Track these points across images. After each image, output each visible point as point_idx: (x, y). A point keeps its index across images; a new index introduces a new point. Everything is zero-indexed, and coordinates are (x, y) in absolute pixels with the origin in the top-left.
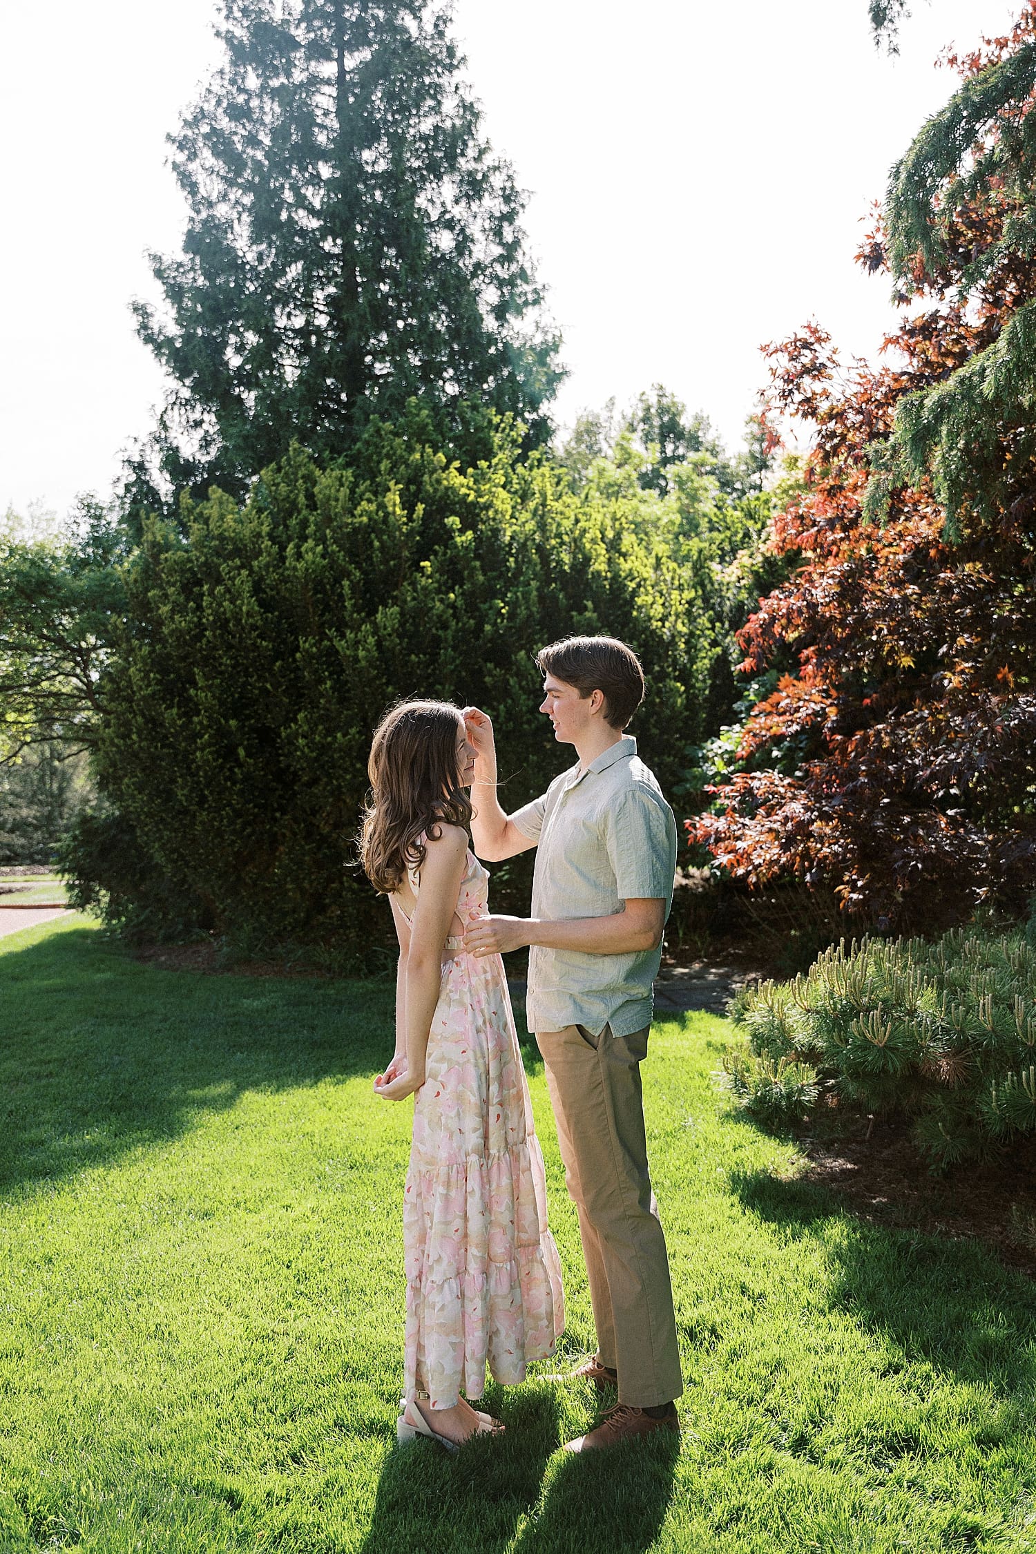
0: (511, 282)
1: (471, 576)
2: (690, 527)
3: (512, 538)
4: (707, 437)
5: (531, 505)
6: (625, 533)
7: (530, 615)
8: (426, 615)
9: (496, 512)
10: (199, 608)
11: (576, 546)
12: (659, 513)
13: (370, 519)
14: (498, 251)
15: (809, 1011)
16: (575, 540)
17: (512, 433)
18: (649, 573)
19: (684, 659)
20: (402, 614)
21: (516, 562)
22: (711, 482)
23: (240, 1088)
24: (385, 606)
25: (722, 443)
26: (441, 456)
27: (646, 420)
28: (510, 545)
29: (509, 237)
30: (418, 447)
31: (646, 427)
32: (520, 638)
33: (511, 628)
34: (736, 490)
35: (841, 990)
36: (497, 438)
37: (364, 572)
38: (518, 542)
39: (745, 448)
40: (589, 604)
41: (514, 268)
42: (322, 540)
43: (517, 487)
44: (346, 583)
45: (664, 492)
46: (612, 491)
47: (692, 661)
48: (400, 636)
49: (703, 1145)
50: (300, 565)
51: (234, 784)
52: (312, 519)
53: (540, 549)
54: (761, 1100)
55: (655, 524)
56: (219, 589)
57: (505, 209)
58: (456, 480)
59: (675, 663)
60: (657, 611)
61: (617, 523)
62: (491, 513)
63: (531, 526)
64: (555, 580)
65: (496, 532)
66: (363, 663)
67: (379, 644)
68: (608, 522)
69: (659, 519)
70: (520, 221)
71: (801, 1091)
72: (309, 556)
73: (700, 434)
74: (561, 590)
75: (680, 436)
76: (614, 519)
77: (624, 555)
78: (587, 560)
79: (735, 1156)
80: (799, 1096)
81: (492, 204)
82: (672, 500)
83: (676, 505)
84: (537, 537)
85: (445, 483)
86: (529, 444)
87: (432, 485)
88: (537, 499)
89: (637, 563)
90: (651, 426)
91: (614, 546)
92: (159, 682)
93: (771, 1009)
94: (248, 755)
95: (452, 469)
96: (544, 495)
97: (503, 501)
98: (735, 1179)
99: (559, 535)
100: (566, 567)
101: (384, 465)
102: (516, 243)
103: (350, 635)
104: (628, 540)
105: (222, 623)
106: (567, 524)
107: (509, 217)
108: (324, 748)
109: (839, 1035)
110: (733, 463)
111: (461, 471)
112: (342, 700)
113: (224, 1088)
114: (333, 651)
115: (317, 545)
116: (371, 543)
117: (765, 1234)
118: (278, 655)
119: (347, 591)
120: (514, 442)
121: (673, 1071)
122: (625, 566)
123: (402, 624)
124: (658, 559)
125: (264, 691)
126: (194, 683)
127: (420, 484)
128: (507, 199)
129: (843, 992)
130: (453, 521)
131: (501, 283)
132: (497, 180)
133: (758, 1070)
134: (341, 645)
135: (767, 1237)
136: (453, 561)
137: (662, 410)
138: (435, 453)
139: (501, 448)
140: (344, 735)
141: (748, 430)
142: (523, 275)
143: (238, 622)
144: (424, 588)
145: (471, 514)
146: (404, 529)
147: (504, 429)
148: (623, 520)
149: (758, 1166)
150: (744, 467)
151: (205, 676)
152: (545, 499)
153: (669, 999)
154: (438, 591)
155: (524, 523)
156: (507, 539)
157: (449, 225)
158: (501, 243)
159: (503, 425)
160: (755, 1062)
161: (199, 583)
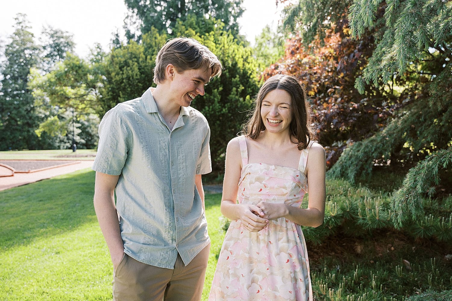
10: (123, 74)
56: (129, 68)
92: (111, 95)
105: (128, 78)
126: (119, 96)
143: (133, 78)
151: (123, 94)
161: (123, 67)
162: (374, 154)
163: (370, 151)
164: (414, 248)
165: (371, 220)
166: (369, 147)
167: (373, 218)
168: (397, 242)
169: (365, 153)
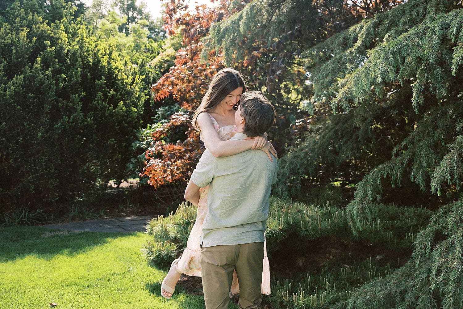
1: (53, 65)
2: (137, 47)
4: (145, 11)
5: (77, 39)
6: (114, 52)
7: (77, 81)
8: (35, 78)
9: (62, 40)
11: (95, 56)
12: (126, 42)
13: (12, 41)
15: (175, 224)
16: (95, 53)
17: (71, 10)
18: (123, 68)
21: (70, 60)
22: (146, 31)
24: (18, 75)
25: (151, 13)
26: (40, 18)
28: (67, 54)
30: (31, 13)
31: (122, 4)
32: (72, 89)
33: (69, 85)
34: (156, 32)
35: (186, 217)
36: (64, 12)
37: (8, 62)
38: (71, 53)
39: (160, 16)
43: (71, 31)
45: (127, 34)
46: (108, 33)
47: (139, 101)
48: (22, 86)
49: (136, 276)
53: (81, 56)
54: (157, 257)
55: (124, 46)
58: (46, 27)
61: (111, 48)
62: (60, 41)
63: (76, 47)
64: (86, 68)
65: (62, 48)
66: (8, 96)
68: (108, 47)
69: (126, 44)
71: (171, 252)
73: (143, 9)
74: (89, 72)
75: (135, 9)
76: (110, 46)
77: (113, 60)
78: (99, 61)
79: (147, 279)
80: (171, 254)
82: (131, 38)
83: (133, 39)
84: (79, 51)
85: (42, 28)
86: (76, 14)
87: (36, 29)
89: (118, 63)
90: (124, 5)
91: (109, 56)
93: (162, 225)
95: (45, 23)
97: (64, 36)
98: (147, 286)
99: (87, 51)
100: (91, 63)
101: (18, 20)
103: (3, 85)
104: (115, 54)
106: (92, 47)
109: (185, 232)
110: (155, 21)
111: (48, 24)
116: (12, 51)
117: (157, 301)
119: (2, 68)
120: (71, 14)
121: (125, 253)
122: (114, 64)
123: (25, 82)
124: (126, 62)
127: (31, 28)
129: (187, 217)
130: (47, 43)
133: (157, 246)
135: (158, 301)
136: (46, 58)
138: (38, 16)
139: (65, 15)
141: (162, 9)
145: (53, 40)
146: (27, 46)
147: (67, 8)
148: (113, 47)
149: (156, 281)
150: (159, 23)
152: (83, 37)
153: (123, 228)
154: (41, 70)
155: (74, 46)
156: (66, 51)
159: (67, 7)
160: (156, 244)
162: (300, 170)
163: (295, 167)
164: (350, 253)
165: (314, 230)
166: (294, 164)
167: (315, 229)
168: (333, 251)
169: (291, 169)
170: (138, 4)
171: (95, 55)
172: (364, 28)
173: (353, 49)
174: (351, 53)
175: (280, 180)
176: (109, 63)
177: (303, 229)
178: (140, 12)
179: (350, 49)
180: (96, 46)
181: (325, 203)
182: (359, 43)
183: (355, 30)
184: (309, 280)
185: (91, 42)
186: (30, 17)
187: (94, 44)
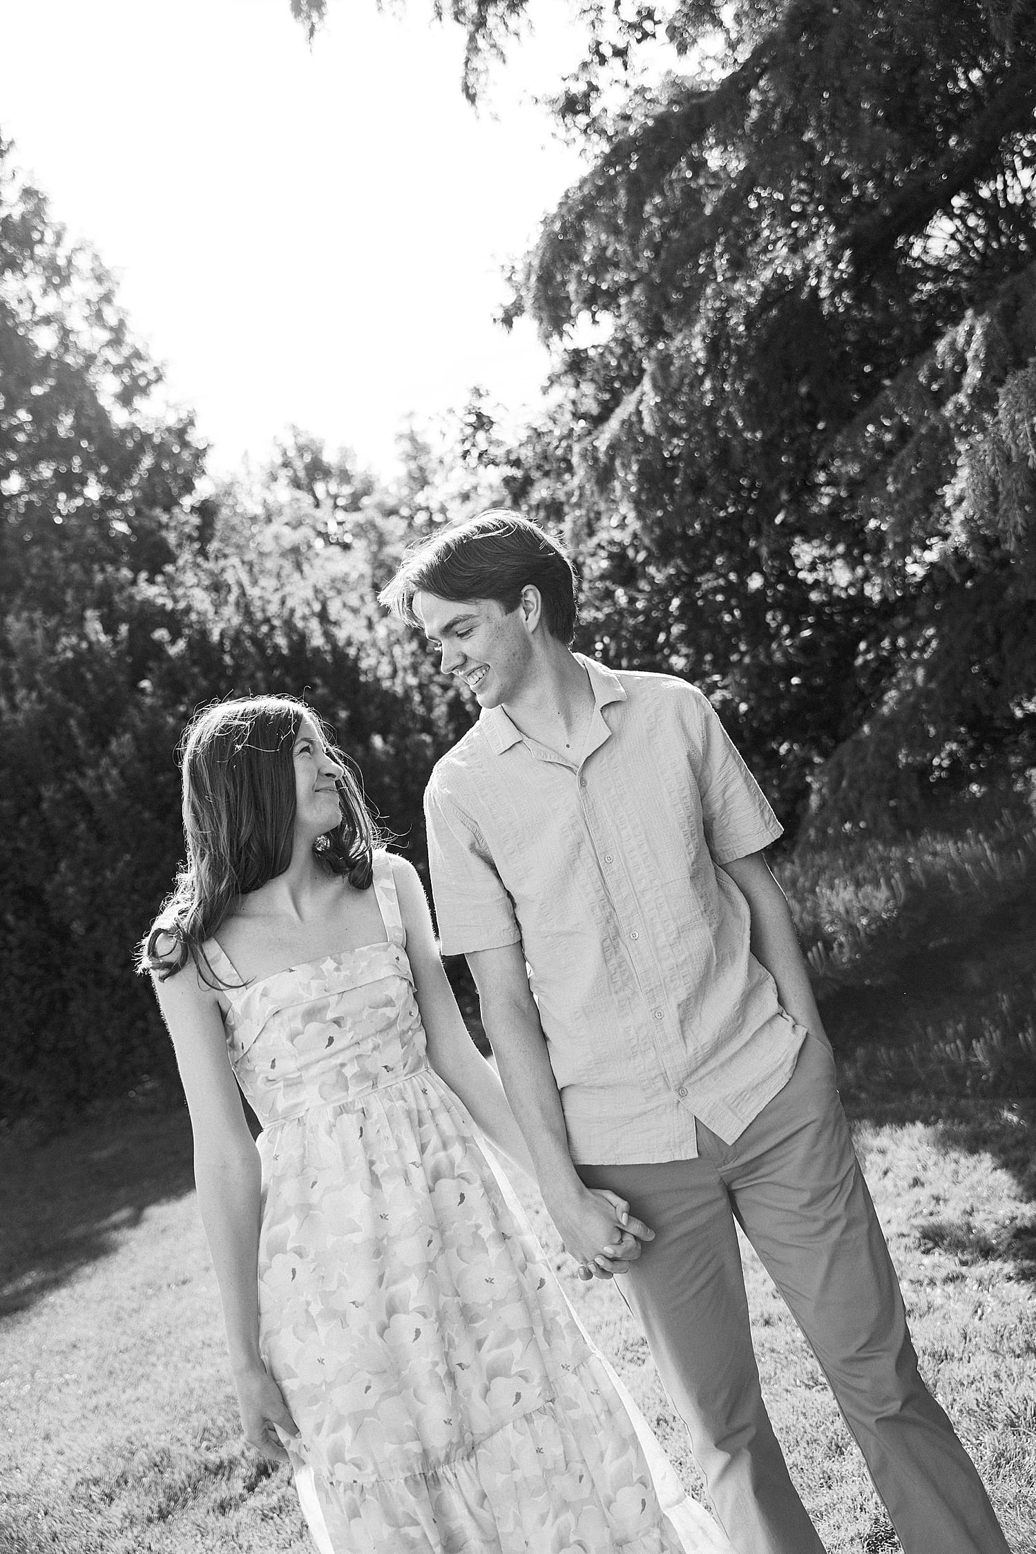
0: (126, 366)
1: (194, 683)
3: (222, 635)
4: (357, 468)
5: (232, 598)
6: (328, 600)
9: (199, 613)
11: (288, 628)
13: (74, 653)
14: (105, 336)
16: (286, 621)
18: (364, 635)
19: (421, 710)
20: (136, 738)
21: (232, 657)
23: (140, 1209)
24: (118, 736)
26: (124, 571)
27: (286, 465)
28: (221, 643)
29: (112, 320)
31: (289, 472)
36: (172, 538)
37: (86, 707)
38: (229, 638)
39: (400, 471)
40: (318, 681)
41: (126, 351)
42: (32, 686)
44: (72, 722)
47: (430, 709)
48: (142, 760)
50: (20, 717)
51: (11, 951)
52: (13, 667)
53: (253, 639)
57: (101, 290)
58: (150, 591)
59: (414, 715)
60: (385, 669)
61: (321, 594)
62: (193, 616)
63: (236, 620)
64: (275, 667)
65: (204, 634)
66: (113, 797)
67: (122, 773)
68: (312, 595)
70: (117, 301)
72: (26, 706)
73: (348, 466)
75: (327, 473)
76: (317, 591)
77: (336, 623)
78: (303, 638)
81: (81, 288)
84: (247, 629)
85: (139, 597)
86: (203, 536)
87: (125, 603)
88: (235, 592)
89: (350, 629)
90: (294, 470)
91: (323, 616)
94: (18, 918)
95: (141, 582)
96: (241, 586)
97: (201, 601)
99: (267, 620)
101: (69, 596)
102: (122, 323)
103: (91, 773)
104: (334, 609)
106: (273, 608)
107: (107, 298)
108: (94, 892)
111: (151, 581)
112: (101, 838)
113: (124, 1214)
114: (77, 793)
115: (29, 693)
116: (83, 678)
118: (21, 812)
119: (75, 730)
122: (341, 635)
123: (139, 748)
125: (17, 851)
127: (110, 604)
128: (99, 279)
130: (161, 634)
131: (118, 370)
132: (83, 262)
134: (84, 785)
136: (170, 672)
137: (301, 450)
138: (118, 570)
139: (180, 546)
140: (113, 870)
141: (400, 450)
142: (137, 355)
144: (152, 708)
145: (174, 621)
146: (113, 653)
154: (165, 707)
155: (229, 618)
156: (217, 637)
157: (47, 320)
158: (104, 326)
170: (330, 457)
171: (289, 625)
172: (979, 331)
173: (962, 398)
174: (959, 408)
175: (861, 793)
176: (328, 636)
177: (959, 892)
178: (345, 477)
179: (953, 398)
180: (283, 602)
181: (1000, 816)
182: (974, 375)
183: (953, 343)
184: (1005, 1006)
185: (268, 596)
186: (99, 578)
187: (276, 598)
